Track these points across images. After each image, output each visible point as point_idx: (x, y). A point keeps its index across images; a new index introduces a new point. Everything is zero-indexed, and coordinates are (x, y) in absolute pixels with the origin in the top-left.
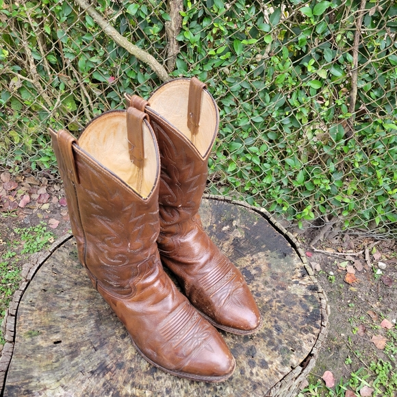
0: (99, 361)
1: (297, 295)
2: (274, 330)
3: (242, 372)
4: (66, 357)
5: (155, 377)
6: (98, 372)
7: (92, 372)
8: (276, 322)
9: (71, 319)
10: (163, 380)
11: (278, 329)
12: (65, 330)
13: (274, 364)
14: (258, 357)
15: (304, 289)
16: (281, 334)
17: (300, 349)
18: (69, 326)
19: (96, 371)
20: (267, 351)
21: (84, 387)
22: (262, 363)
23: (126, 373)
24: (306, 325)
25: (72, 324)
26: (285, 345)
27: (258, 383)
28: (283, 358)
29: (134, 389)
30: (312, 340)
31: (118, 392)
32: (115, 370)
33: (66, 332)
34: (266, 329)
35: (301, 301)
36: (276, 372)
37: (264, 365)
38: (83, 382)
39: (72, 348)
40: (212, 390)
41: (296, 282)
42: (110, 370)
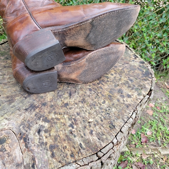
0: (29, 104)
1: (135, 66)
2: (129, 81)
3: (118, 100)
4: (5, 103)
5: (68, 108)
6: (30, 109)
7: (26, 110)
8: (128, 77)
9: (5, 84)
10: (73, 109)
11: (131, 80)
12: (2, 89)
13: (134, 95)
14: (125, 93)
15: (138, 63)
16: (133, 82)
17: (145, 88)
18: (5, 87)
19: (28, 108)
20: (129, 90)
21: (22, 117)
22: (127, 96)
23: (49, 107)
24: (144, 77)
25: (6, 87)
26: (137, 87)
27: (129, 105)
28: (138, 92)
29: (56, 115)
30: (150, 83)
31: (46, 118)
32: (41, 107)
33: (3, 91)
34: (124, 81)
35: (138, 68)
36: (136, 99)
37: (129, 96)
38: (20, 115)
39: (9, 98)
40: (104, 111)
41: (133, 61)
42: (38, 107)
